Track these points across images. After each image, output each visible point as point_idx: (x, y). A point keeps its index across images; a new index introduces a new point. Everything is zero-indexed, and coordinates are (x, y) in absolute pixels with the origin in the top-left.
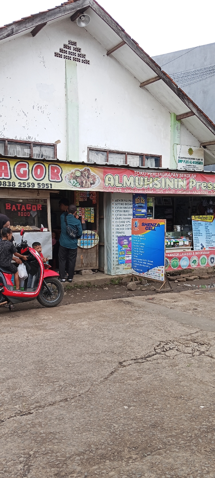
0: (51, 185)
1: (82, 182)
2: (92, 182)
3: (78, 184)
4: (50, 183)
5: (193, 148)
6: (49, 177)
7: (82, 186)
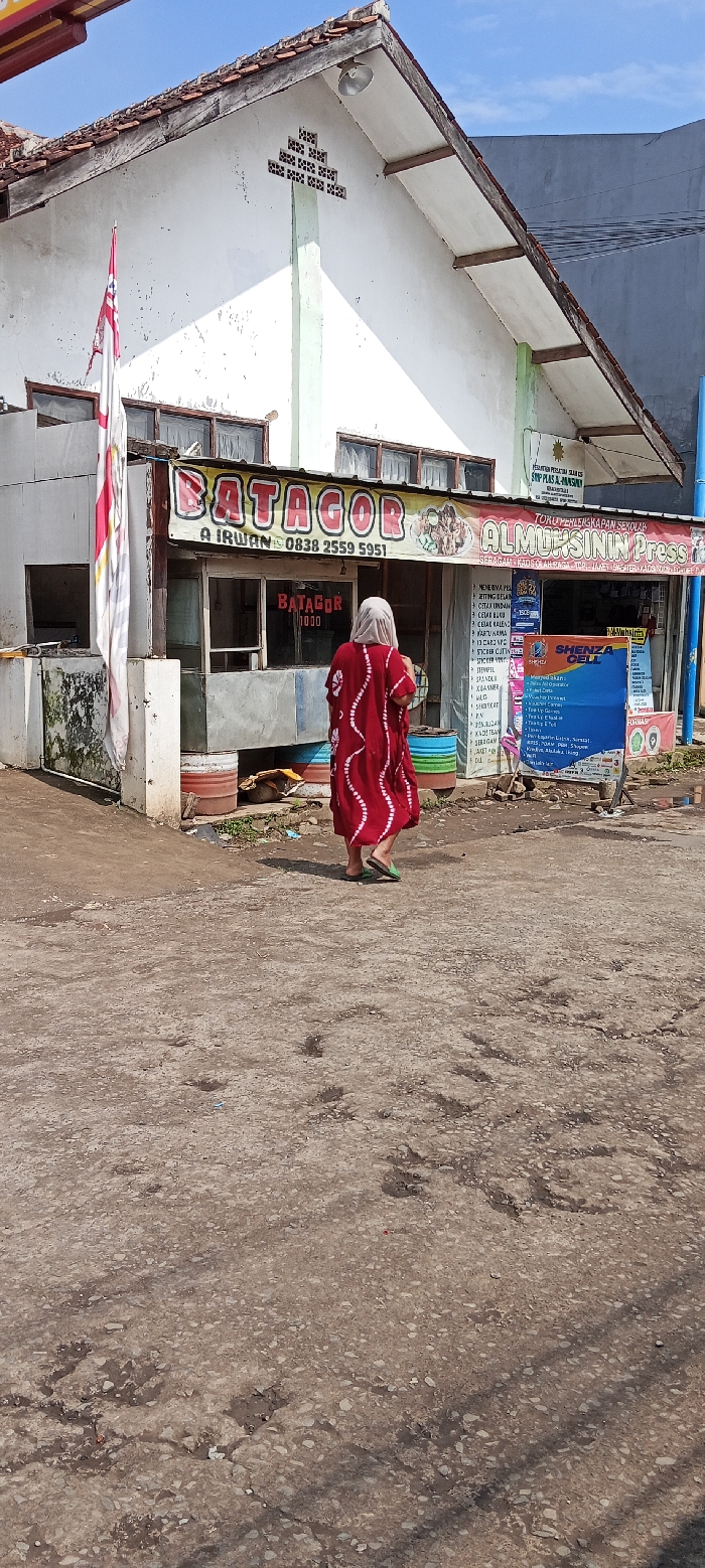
0: (384, 546)
1: (442, 541)
2: (458, 541)
3: (434, 546)
4: (382, 542)
5: (565, 443)
6: (380, 529)
7: (441, 552)
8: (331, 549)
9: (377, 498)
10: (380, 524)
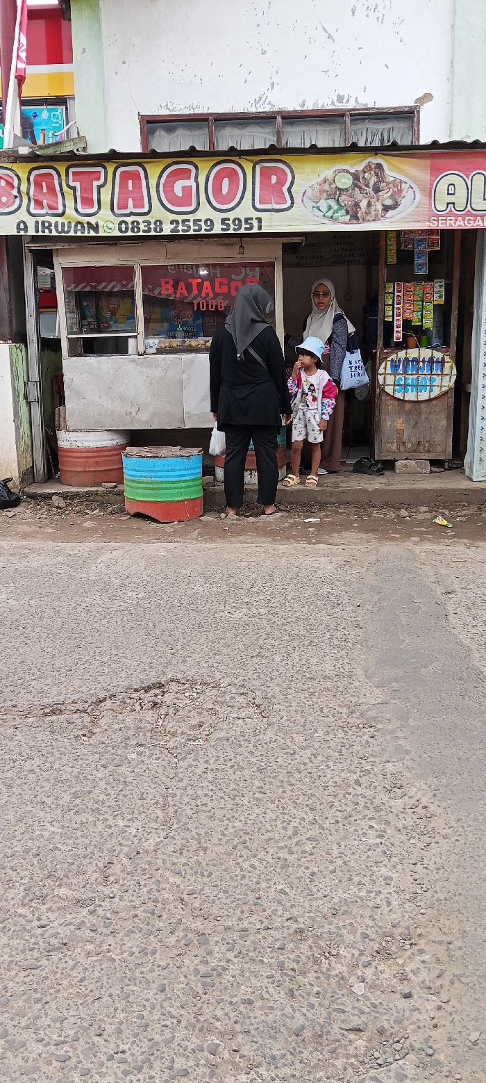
1: (357, 205)
2: (389, 202)
3: (343, 212)
6: (253, 200)
7: (355, 217)
8: (180, 227)
9: (248, 168)
10: (253, 195)
